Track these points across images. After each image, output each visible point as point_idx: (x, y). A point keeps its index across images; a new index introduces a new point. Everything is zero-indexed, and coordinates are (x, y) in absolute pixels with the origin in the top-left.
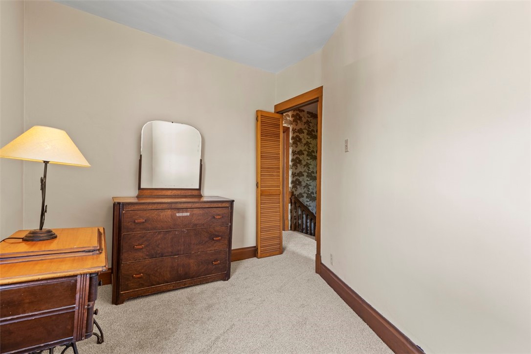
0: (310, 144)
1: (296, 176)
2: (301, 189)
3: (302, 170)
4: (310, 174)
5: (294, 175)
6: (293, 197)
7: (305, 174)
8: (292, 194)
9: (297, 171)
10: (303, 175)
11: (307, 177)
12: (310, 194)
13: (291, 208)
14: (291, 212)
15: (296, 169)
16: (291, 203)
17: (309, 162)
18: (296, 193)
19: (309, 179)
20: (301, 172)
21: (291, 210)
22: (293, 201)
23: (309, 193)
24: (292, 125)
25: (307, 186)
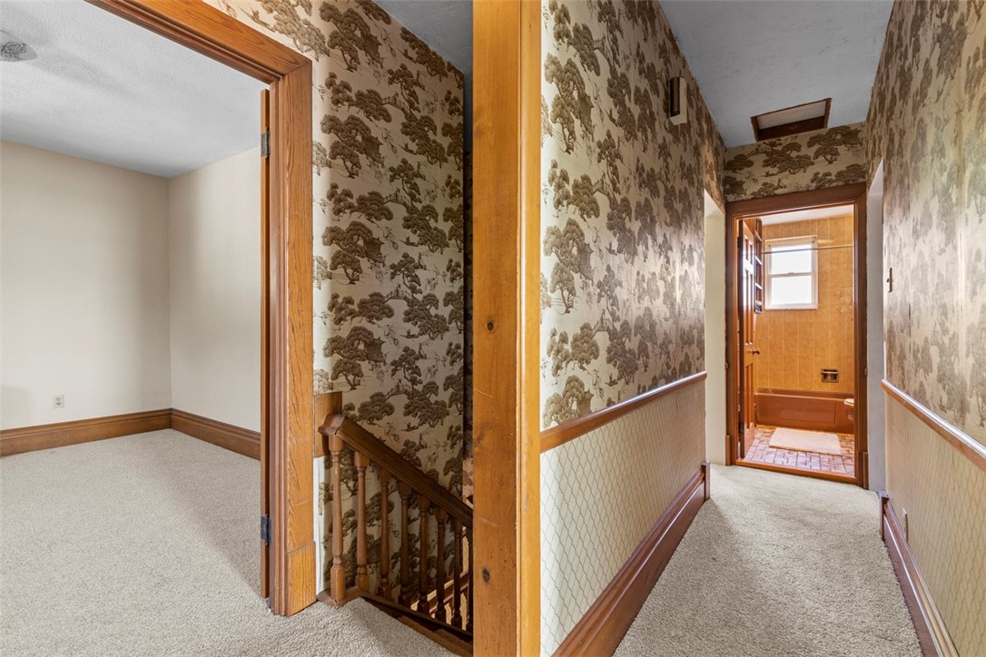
0: (418, 175)
1: (352, 314)
2: (380, 375)
3: (386, 288)
4: (422, 306)
5: (339, 308)
6: (337, 422)
7: (400, 307)
8: (335, 405)
9: (360, 292)
10: (389, 313)
11: (407, 320)
12: (422, 396)
13: (328, 476)
14: (328, 498)
15: (352, 282)
16: (327, 452)
17: (414, 253)
18: (354, 398)
19: (415, 330)
20: (377, 298)
21: (327, 488)
22: (335, 447)
23: (419, 387)
24: (323, 58)
25: (408, 360)
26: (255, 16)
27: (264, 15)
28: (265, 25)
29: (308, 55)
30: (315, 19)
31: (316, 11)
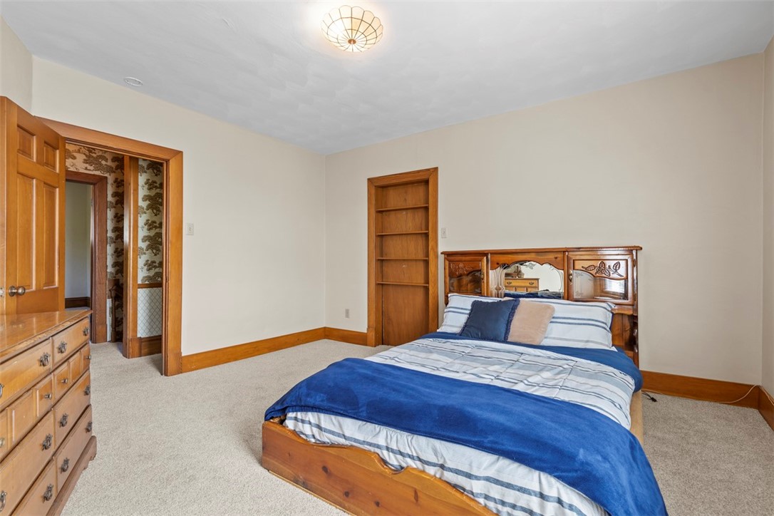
26: (86, 169)
27: (89, 167)
28: (90, 170)
29: (105, 175)
30: (109, 163)
31: (109, 161)
